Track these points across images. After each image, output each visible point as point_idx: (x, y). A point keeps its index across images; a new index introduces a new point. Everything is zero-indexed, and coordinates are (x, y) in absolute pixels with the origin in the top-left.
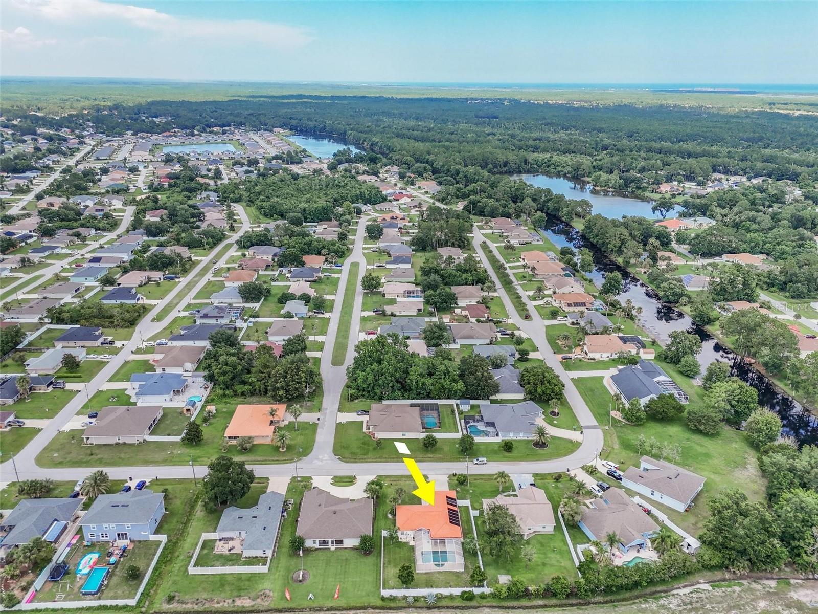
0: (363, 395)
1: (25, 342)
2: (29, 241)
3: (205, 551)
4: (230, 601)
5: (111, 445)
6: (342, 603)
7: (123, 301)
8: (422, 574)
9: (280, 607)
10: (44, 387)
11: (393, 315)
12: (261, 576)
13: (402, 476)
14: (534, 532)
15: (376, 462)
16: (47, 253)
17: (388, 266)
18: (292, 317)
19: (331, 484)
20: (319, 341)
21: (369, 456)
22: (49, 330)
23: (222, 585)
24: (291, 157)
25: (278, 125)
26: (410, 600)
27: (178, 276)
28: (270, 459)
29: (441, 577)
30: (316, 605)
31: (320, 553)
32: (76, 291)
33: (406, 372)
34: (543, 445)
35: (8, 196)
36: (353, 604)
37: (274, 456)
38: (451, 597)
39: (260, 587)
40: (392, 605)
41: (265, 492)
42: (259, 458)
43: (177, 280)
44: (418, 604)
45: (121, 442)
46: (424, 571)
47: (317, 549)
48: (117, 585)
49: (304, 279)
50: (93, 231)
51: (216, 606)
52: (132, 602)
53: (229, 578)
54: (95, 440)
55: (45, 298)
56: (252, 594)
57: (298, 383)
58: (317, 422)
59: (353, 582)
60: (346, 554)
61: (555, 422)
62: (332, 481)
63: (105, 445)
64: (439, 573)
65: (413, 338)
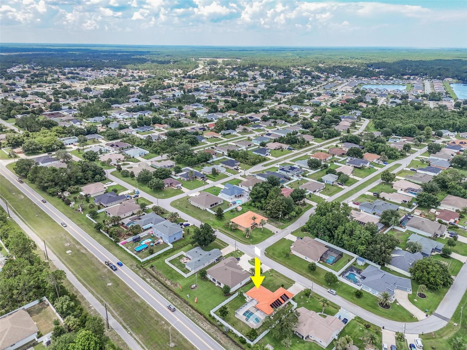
0: (310, 231)
1: (211, 161)
2: (256, 122)
3: (178, 258)
4: (165, 279)
5: (195, 206)
6: (196, 306)
7: (260, 154)
8: (236, 318)
9: (176, 292)
10: (200, 178)
11: (384, 199)
12: (182, 277)
13: (283, 276)
14: (314, 341)
15: (279, 263)
16: (257, 128)
17: (418, 171)
18: (323, 182)
19: (249, 261)
20: (324, 198)
21: (279, 259)
22: (224, 159)
23: (169, 273)
24: (434, 96)
25: (450, 76)
26: (218, 323)
27: (295, 149)
28: (239, 238)
29: (242, 325)
30: (187, 300)
31: (210, 283)
32: (249, 146)
33: (336, 227)
34: (387, 306)
35: (270, 102)
36: (198, 310)
37: (241, 238)
38: (236, 336)
39: (178, 281)
40: (212, 321)
41: (220, 249)
42: (235, 236)
43: (293, 151)
44: (220, 328)
45: (199, 207)
46: (238, 318)
47: (210, 281)
48: (145, 253)
49: (354, 165)
50: (284, 122)
51: (160, 278)
52: (142, 261)
53: (174, 272)
54: (192, 203)
55: (236, 146)
56: (173, 282)
57: (277, 210)
58: (275, 233)
59: (208, 302)
60: (219, 290)
61: (415, 300)
62: (250, 260)
63: (194, 206)
64: (243, 323)
65: (377, 215)
